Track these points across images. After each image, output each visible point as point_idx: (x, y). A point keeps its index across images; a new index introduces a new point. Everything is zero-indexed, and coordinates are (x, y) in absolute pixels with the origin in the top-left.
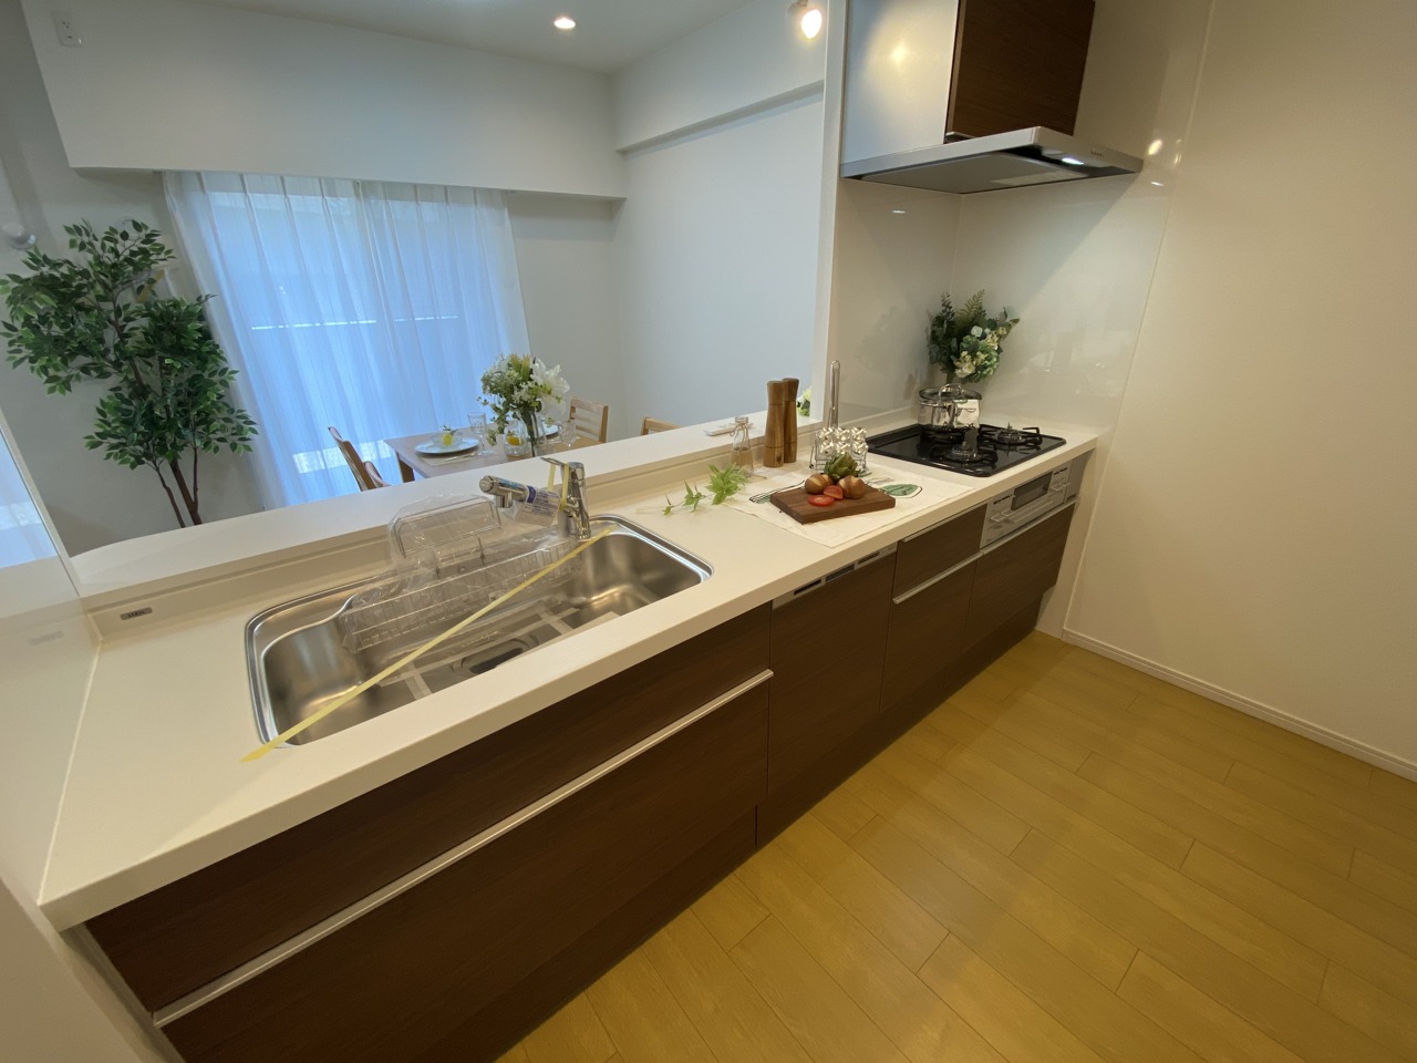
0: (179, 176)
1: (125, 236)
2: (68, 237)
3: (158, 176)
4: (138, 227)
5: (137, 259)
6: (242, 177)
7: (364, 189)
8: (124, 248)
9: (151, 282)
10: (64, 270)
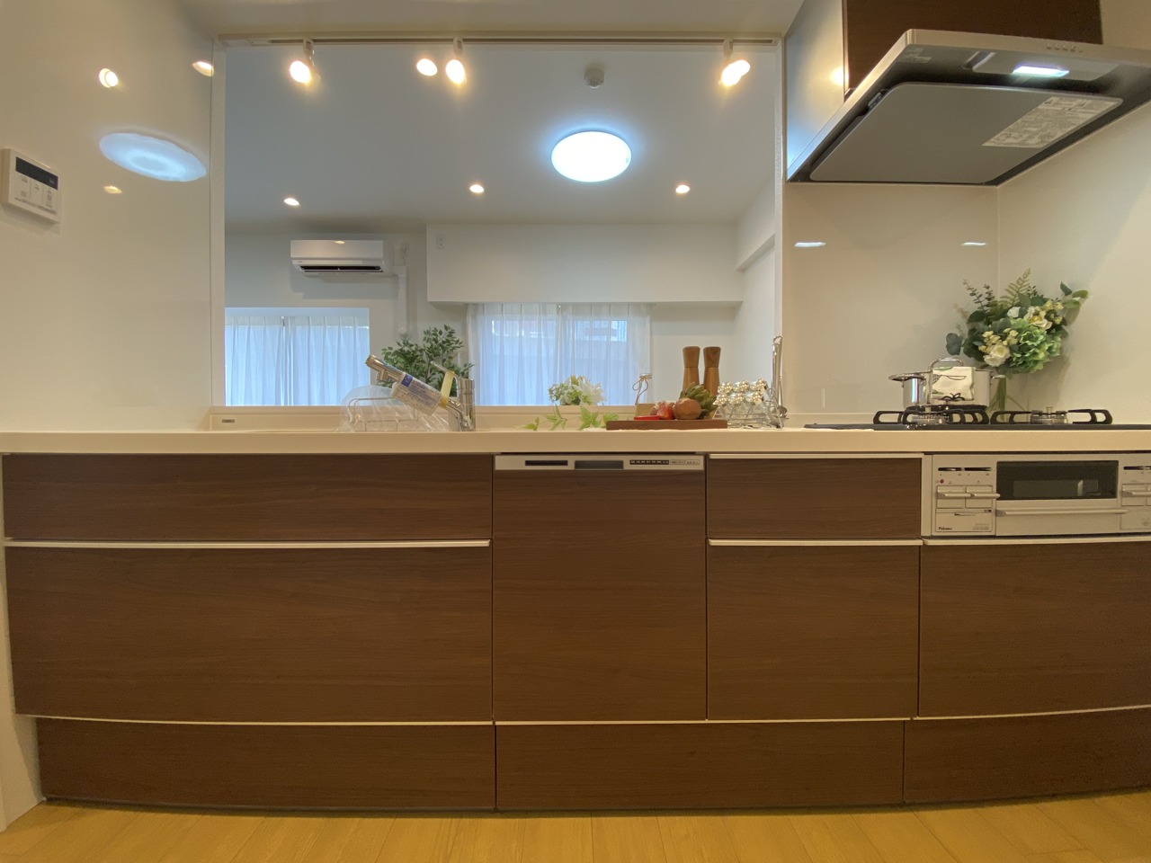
0: (476, 305)
1: (441, 333)
2: (424, 336)
3: (466, 305)
4: (446, 328)
5: (445, 345)
6: (502, 305)
7: (562, 308)
8: (441, 338)
9: (451, 358)
10: (413, 348)
